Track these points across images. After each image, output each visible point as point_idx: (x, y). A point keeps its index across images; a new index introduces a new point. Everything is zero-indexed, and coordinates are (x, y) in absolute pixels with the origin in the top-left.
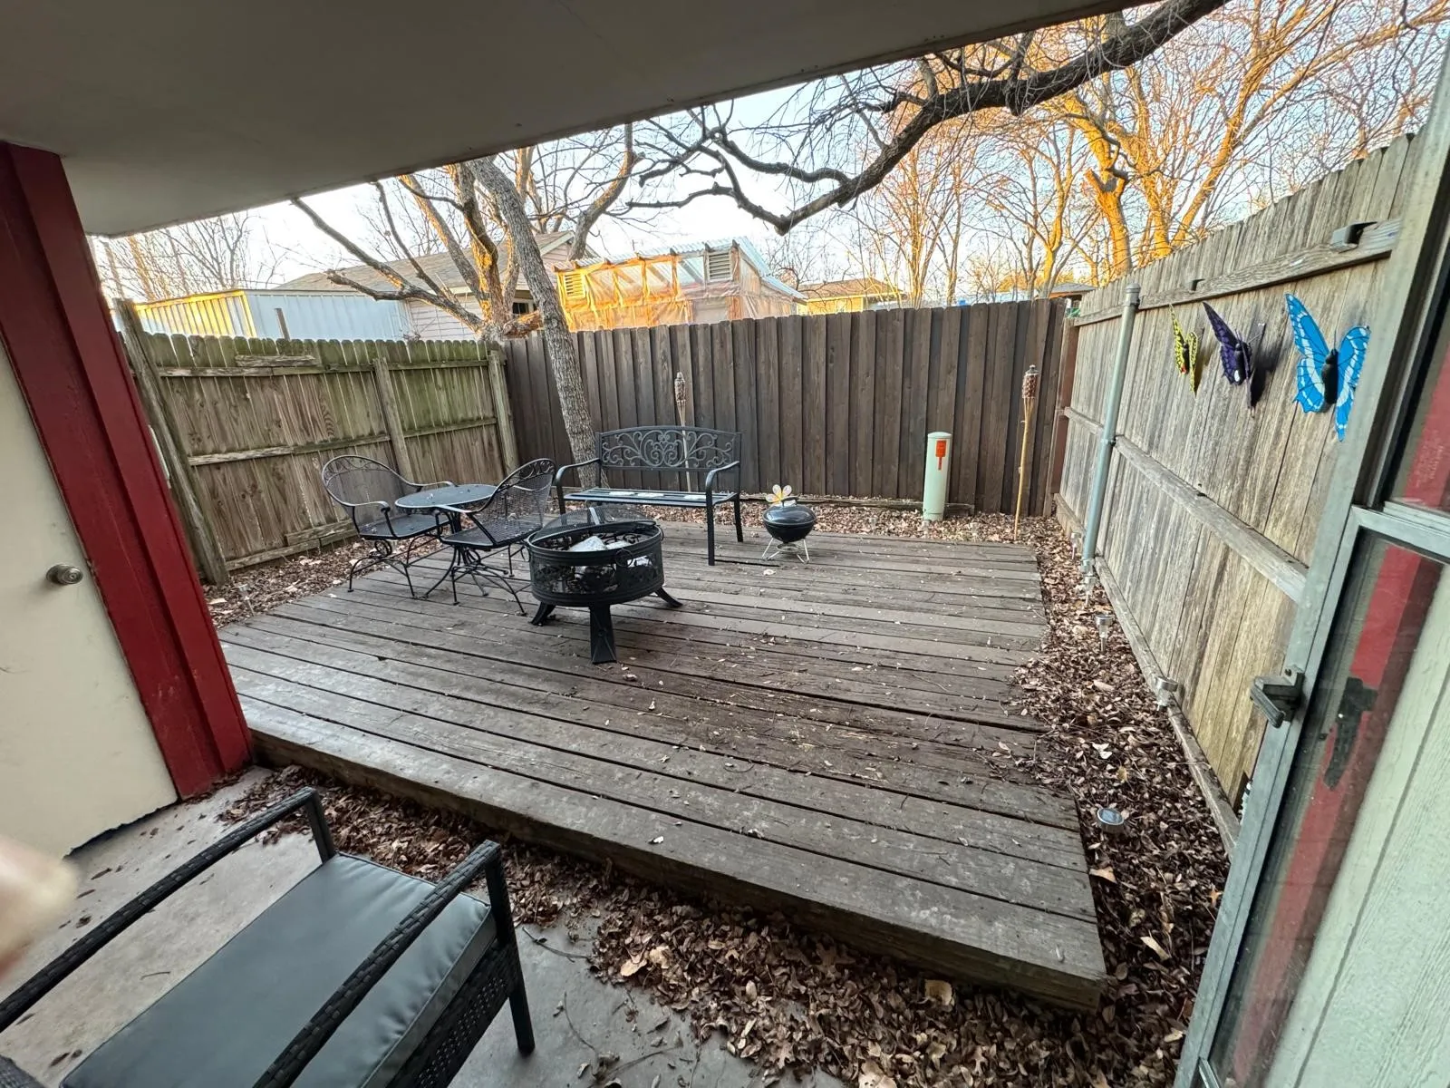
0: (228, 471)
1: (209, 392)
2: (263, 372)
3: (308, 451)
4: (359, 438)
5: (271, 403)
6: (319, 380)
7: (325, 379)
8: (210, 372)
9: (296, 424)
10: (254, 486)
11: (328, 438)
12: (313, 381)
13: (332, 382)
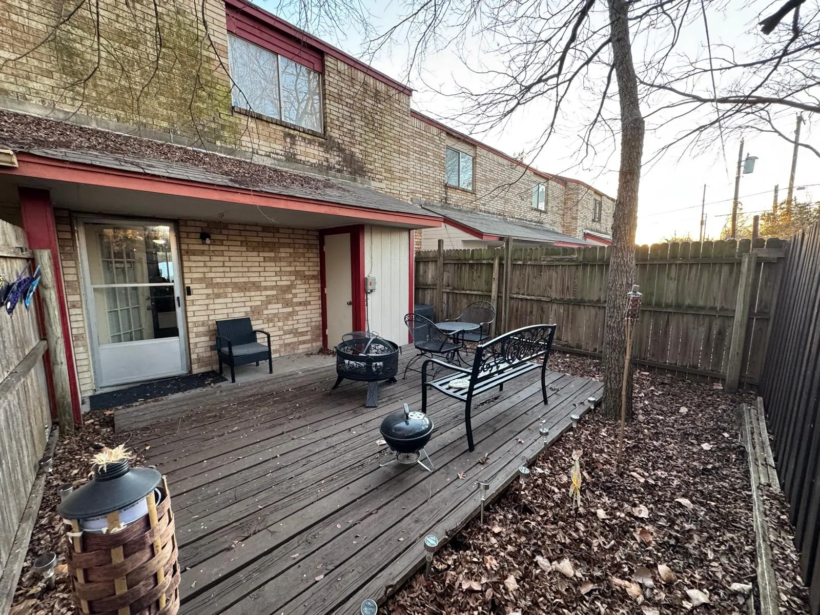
0: (524, 302)
1: (528, 270)
2: (549, 264)
3: (561, 302)
4: (590, 301)
5: (550, 278)
6: (577, 268)
7: (581, 268)
8: (529, 263)
9: (559, 288)
10: (531, 312)
11: (572, 298)
12: (574, 268)
13: (584, 269)
